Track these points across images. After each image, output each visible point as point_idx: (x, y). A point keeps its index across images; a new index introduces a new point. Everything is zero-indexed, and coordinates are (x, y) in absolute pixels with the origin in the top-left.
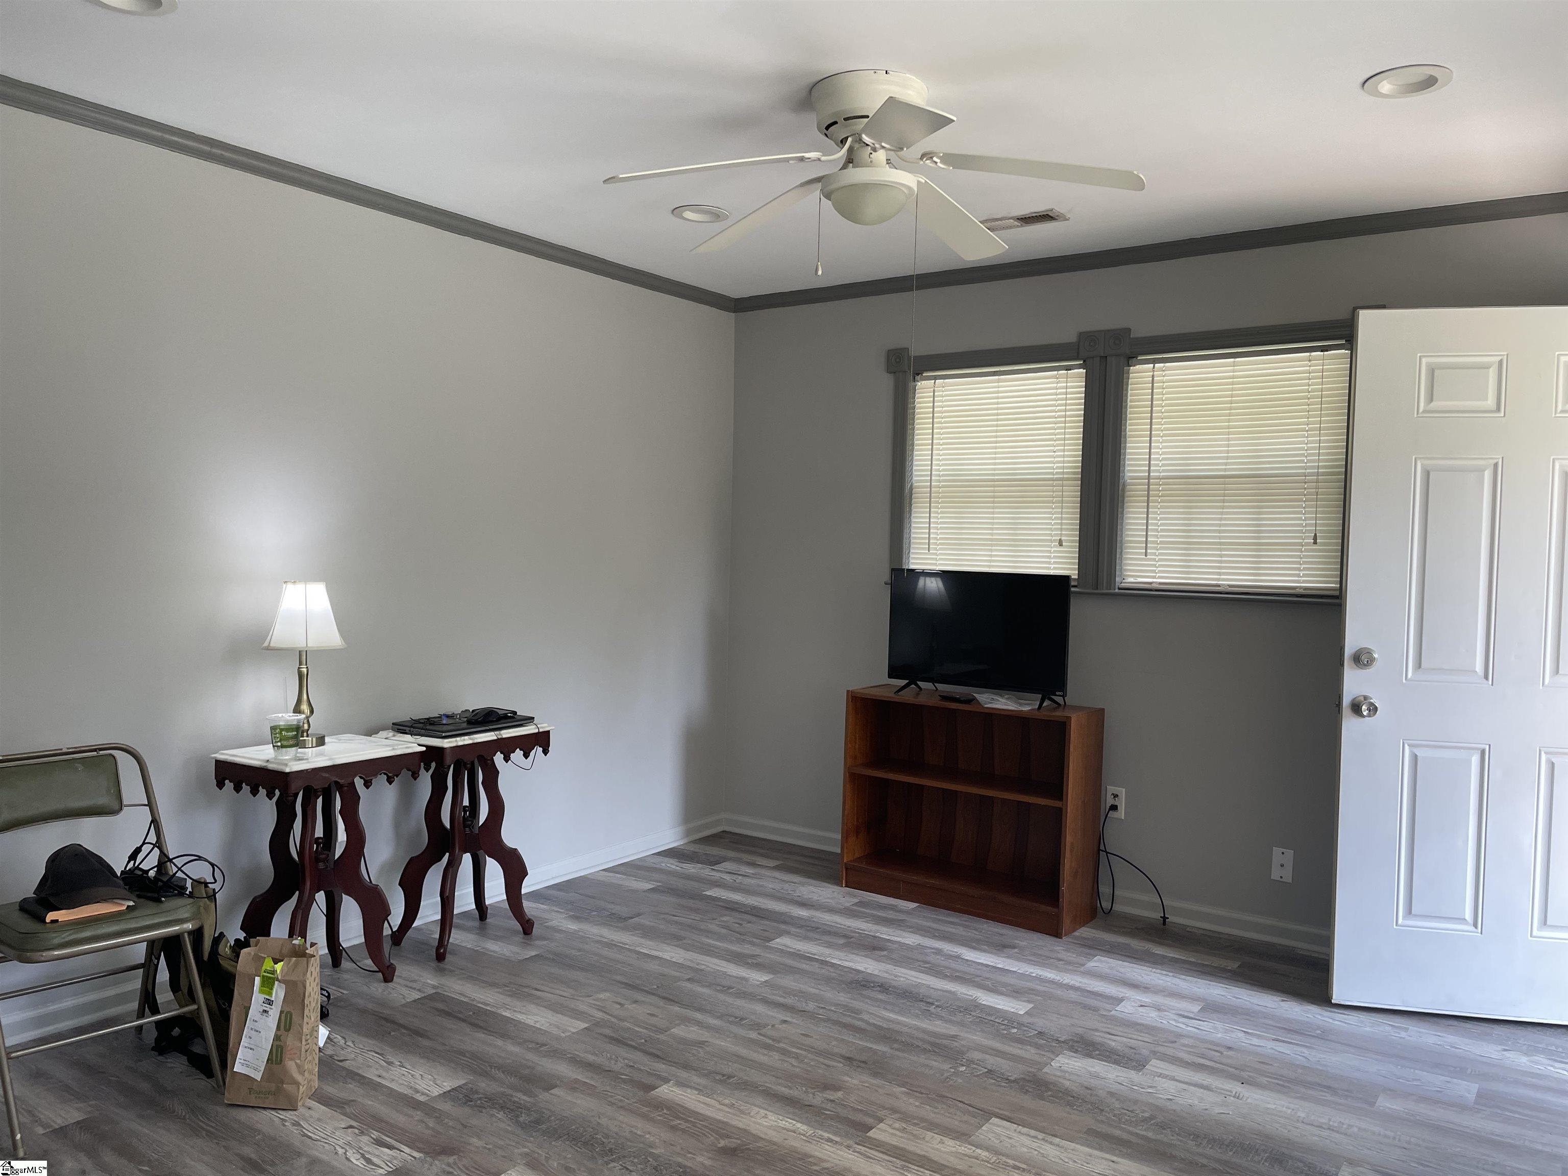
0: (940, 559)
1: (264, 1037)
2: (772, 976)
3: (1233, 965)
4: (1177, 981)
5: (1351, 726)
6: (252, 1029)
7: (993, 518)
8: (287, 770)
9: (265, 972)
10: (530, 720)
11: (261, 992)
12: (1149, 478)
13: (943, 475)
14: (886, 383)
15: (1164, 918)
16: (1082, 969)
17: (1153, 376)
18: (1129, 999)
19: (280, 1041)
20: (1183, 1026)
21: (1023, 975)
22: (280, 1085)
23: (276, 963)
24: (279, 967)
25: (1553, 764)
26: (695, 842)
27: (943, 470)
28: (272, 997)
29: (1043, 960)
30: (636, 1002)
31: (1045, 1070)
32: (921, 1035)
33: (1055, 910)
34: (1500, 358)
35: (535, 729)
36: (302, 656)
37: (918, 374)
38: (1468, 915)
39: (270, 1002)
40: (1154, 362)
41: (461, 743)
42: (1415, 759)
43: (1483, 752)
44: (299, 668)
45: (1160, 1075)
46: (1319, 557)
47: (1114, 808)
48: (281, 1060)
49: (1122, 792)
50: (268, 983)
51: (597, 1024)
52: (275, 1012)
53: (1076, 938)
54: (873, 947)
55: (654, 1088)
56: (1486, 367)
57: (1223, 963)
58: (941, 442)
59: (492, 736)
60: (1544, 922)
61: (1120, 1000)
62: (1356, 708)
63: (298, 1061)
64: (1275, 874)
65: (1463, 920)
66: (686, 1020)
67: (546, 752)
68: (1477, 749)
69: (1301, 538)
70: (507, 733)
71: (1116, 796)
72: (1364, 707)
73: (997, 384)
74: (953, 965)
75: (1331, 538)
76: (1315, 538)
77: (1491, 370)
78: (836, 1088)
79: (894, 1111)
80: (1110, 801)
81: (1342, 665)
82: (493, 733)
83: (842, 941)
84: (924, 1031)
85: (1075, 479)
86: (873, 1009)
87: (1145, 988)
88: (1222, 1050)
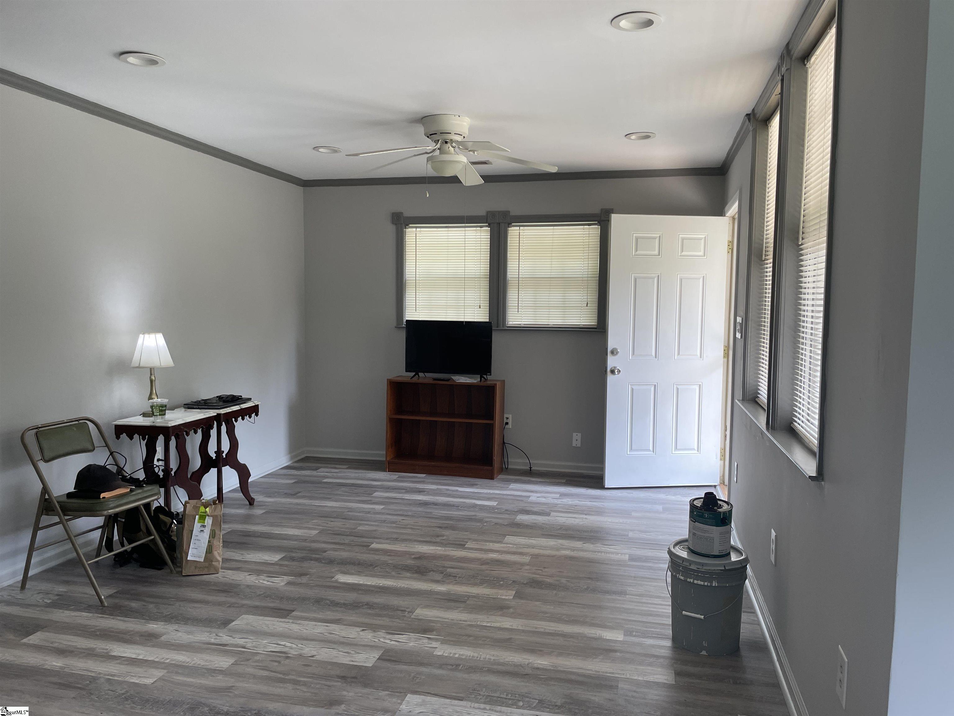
0: (421, 315)
1: (202, 542)
2: (384, 506)
3: (564, 481)
4: (546, 488)
5: (610, 378)
6: (195, 540)
7: (447, 295)
8: (170, 426)
9: (201, 513)
10: (250, 399)
11: (199, 522)
12: (519, 278)
13: (422, 275)
14: (391, 229)
15: (531, 468)
16: (508, 489)
17: (519, 233)
18: (532, 496)
19: (210, 543)
20: (556, 501)
21: (486, 494)
22: (210, 563)
23: (206, 508)
24: (207, 509)
25: (678, 389)
26: (296, 462)
27: (422, 272)
28: (205, 523)
29: (491, 488)
30: (332, 521)
31: (516, 520)
32: (461, 516)
33: (491, 468)
34: (660, 235)
35: (253, 404)
36: (152, 370)
37: (407, 225)
38: (651, 448)
39: (204, 526)
40: (520, 226)
41: (228, 411)
42: (632, 389)
43: (655, 386)
44: (150, 377)
45: (557, 516)
46: (589, 312)
47: (507, 423)
48: (211, 551)
49: (510, 416)
50: (203, 518)
51: (323, 530)
52: (207, 531)
53: (499, 479)
54: (420, 491)
55: (370, 546)
56: (655, 238)
57: (560, 481)
58: (420, 258)
59: (238, 407)
60: (676, 448)
61: (529, 497)
62: (613, 372)
63: (218, 551)
64: (574, 445)
65: (649, 450)
66: (360, 524)
67: (257, 415)
68: (653, 385)
69: (581, 304)
70: (244, 406)
71: (507, 418)
72: (616, 371)
73: (447, 232)
74: (457, 493)
75: (593, 304)
76: (587, 304)
77: (657, 239)
78: (443, 536)
79: (470, 539)
80: (505, 421)
81: (607, 355)
82: (238, 406)
83: (404, 491)
84: (462, 515)
85: (487, 278)
86: (436, 511)
87: (536, 492)
88: (574, 506)
